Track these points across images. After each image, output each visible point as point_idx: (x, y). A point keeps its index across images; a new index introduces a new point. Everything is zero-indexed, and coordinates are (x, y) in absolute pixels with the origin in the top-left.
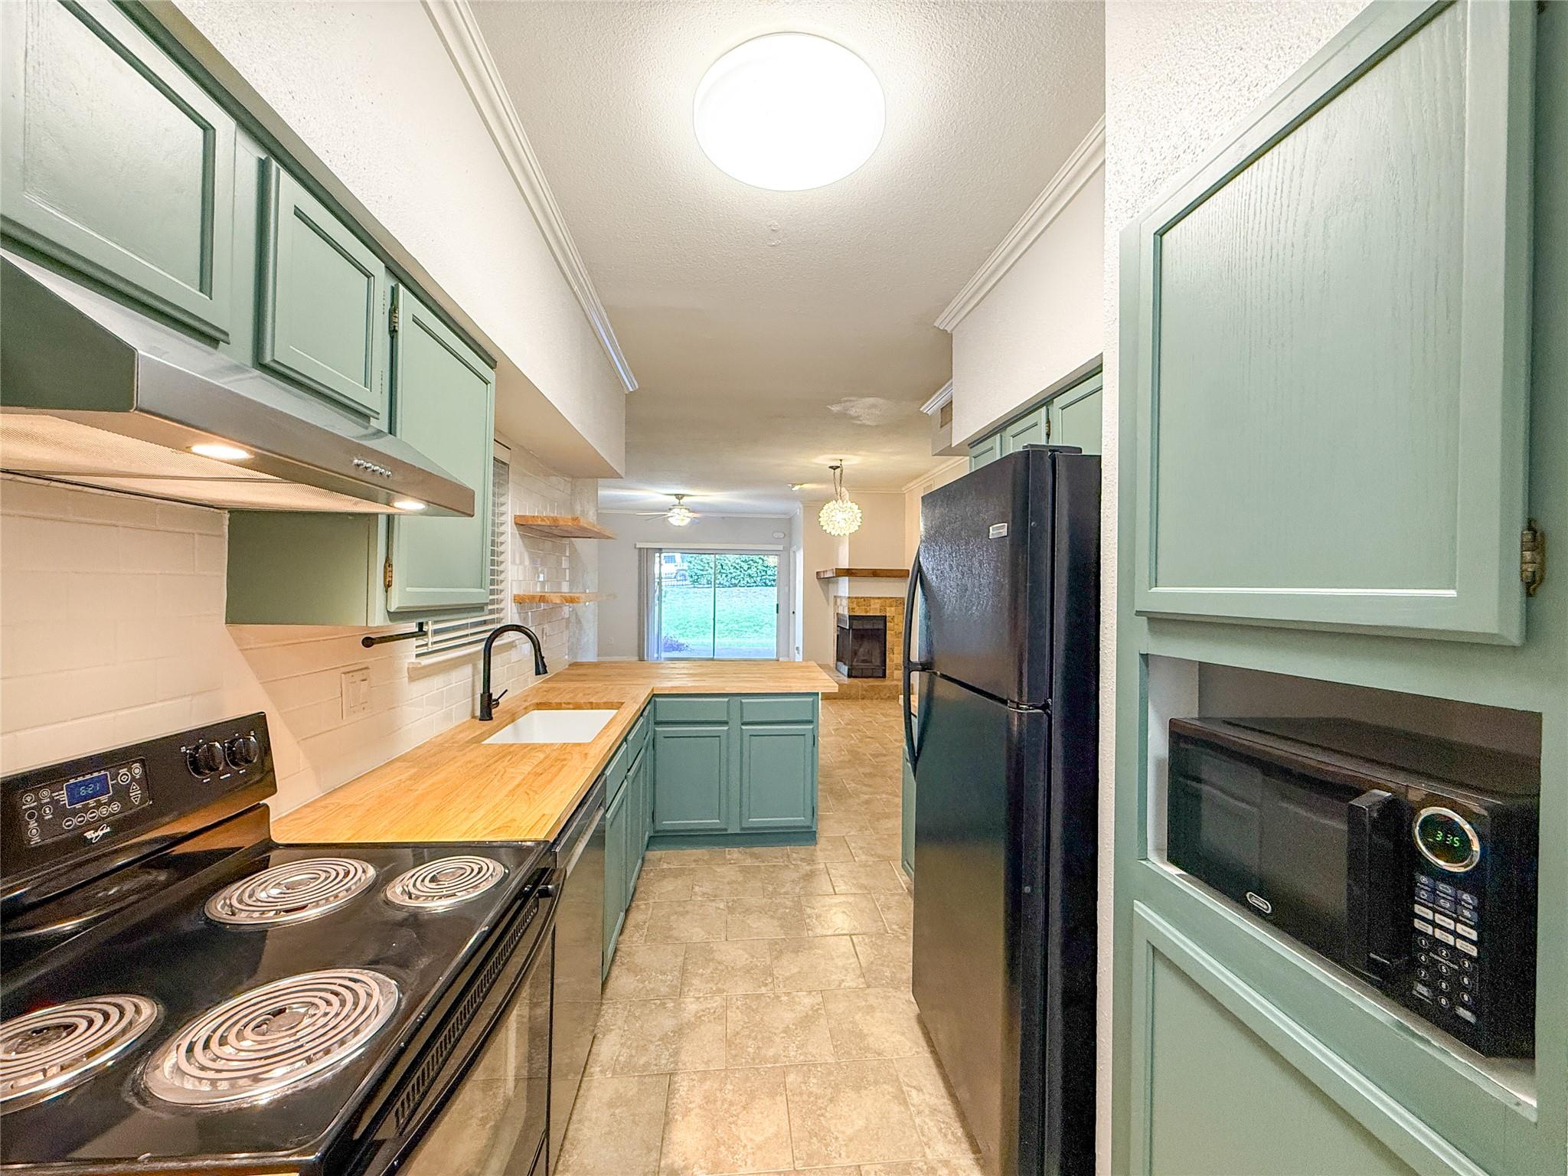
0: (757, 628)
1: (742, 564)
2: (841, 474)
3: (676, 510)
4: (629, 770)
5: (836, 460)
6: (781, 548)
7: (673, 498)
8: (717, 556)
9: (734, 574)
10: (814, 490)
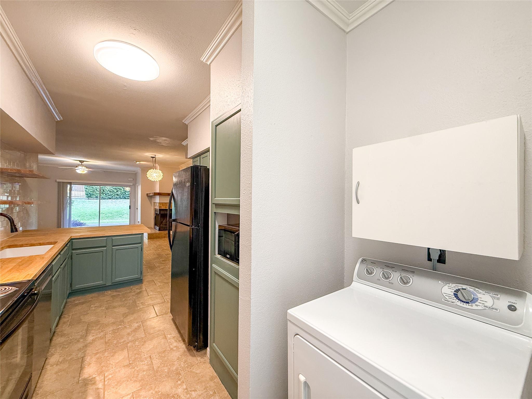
0: (121, 215)
1: (114, 190)
2: (155, 160)
3: (80, 167)
4: (61, 265)
5: (154, 155)
6: (132, 184)
7: (78, 162)
8: (101, 187)
9: (110, 194)
10: (145, 164)
